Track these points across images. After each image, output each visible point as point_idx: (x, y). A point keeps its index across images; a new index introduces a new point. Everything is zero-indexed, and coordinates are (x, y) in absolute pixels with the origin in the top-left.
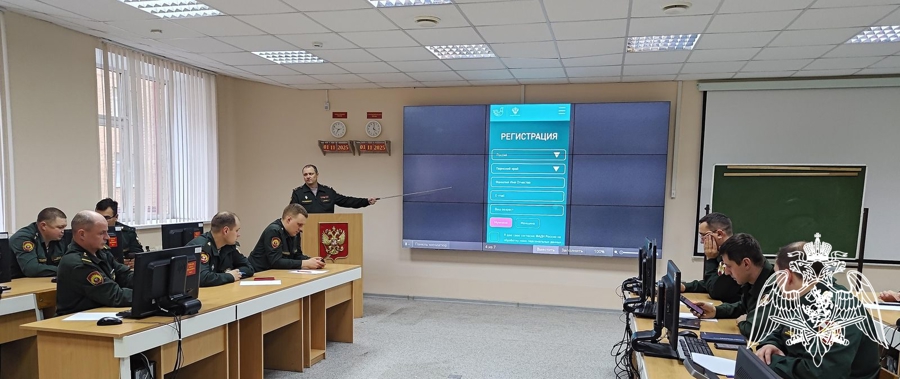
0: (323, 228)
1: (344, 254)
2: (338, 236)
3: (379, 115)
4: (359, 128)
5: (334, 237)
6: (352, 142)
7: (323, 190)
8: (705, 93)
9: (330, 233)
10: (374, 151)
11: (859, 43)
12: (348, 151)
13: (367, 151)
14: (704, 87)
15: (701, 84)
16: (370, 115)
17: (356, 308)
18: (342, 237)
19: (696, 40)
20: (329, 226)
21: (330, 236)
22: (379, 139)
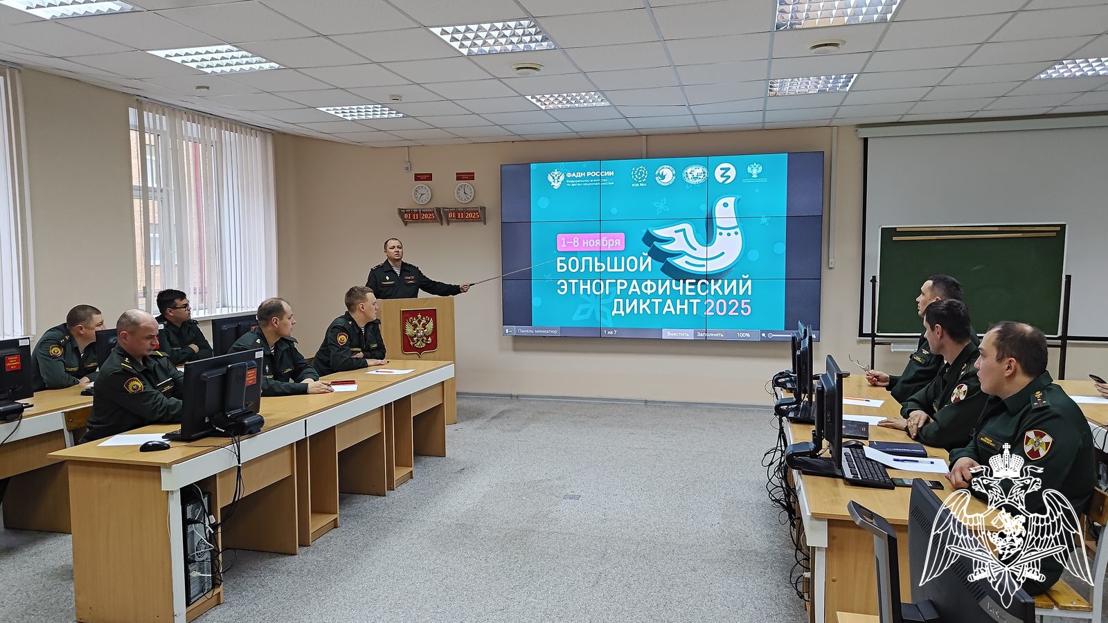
0: (407, 315)
1: (432, 346)
2: (424, 326)
3: (471, 176)
4: (449, 193)
5: (420, 327)
6: (438, 210)
7: (406, 268)
8: (866, 140)
9: (415, 322)
10: (465, 220)
11: (1050, 79)
12: (434, 220)
13: (457, 219)
14: (864, 133)
15: (861, 130)
16: (460, 177)
17: (448, 412)
18: (430, 326)
19: (853, 80)
20: (414, 313)
21: (415, 326)
22: (472, 205)
